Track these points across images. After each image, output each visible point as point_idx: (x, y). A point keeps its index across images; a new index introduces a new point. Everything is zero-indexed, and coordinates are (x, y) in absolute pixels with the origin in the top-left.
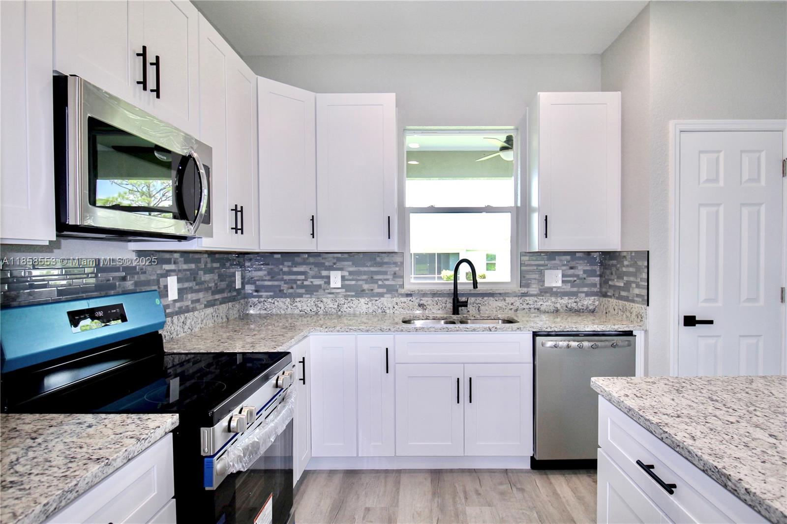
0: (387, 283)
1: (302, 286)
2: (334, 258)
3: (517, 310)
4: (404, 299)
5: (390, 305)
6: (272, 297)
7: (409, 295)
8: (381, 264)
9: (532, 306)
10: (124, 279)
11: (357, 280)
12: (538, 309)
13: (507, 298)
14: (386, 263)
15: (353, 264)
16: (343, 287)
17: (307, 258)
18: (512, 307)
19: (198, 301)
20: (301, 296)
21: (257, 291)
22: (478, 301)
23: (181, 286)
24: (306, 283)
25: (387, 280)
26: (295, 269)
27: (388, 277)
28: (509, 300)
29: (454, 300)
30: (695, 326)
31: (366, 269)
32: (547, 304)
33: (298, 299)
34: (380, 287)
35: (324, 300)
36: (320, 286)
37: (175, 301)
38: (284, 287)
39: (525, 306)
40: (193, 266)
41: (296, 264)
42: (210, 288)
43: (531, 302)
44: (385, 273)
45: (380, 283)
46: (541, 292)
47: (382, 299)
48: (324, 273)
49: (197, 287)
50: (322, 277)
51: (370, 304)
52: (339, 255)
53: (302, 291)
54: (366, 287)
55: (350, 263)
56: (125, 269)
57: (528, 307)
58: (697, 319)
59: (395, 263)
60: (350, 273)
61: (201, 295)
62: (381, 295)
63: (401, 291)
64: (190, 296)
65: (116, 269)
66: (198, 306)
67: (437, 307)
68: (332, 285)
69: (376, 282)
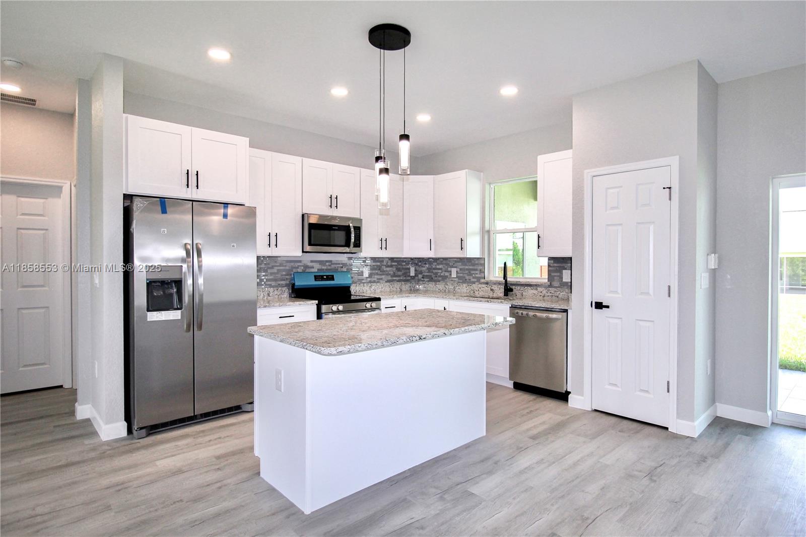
0: (477, 276)
1: (440, 276)
2: (453, 261)
3: (544, 296)
4: (484, 286)
5: (477, 289)
6: (428, 281)
7: (487, 283)
8: (474, 265)
9: (553, 294)
10: (342, 267)
11: (463, 274)
12: (557, 297)
13: (538, 288)
14: (477, 264)
15: (462, 264)
16: (457, 277)
17: (442, 261)
18: (541, 294)
19: (382, 279)
20: (439, 281)
21: (423, 278)
22: (522, 289)
23: (371, 272)
24: (442, 274)
25: (477, 274)
26: (438, 267)
27: (477, 272)
28: (540, 289)
29: (505, 287)
30: (602, 309)
31: (467, 267)
32: (563, 293)
33: (438, 283)
34: (474, 278)
35: (448, 284)
36: (447, 277)
37: (367, 278)
38: (433, 276)
39: (549, 294)
40: (379, 264)
41: (438, 264)
42: (390, 274)
43: (553, 292)
44: (476, 270)
45: (474, 275)
46: (561, 285)
47: (474, 285)
48: (449, 269)
49: (381, 273)
50: (448, 271)
51: (468, 288)
52: (455, 259)
53: (440, 279)
54: (467, 277)
55: (460, 264)
56: (342, 264)
57: (551, 294)
58: (603, 304)
59: (481, 264)
60: (461, 269)
61: (383, 277)
62: (474, 283)
63: (482, 280)
64: (376, 276)
65: (339, 264)
66: (381, 281)
67: (499, 291)
68: (452, 276)
69: (471, 275)
